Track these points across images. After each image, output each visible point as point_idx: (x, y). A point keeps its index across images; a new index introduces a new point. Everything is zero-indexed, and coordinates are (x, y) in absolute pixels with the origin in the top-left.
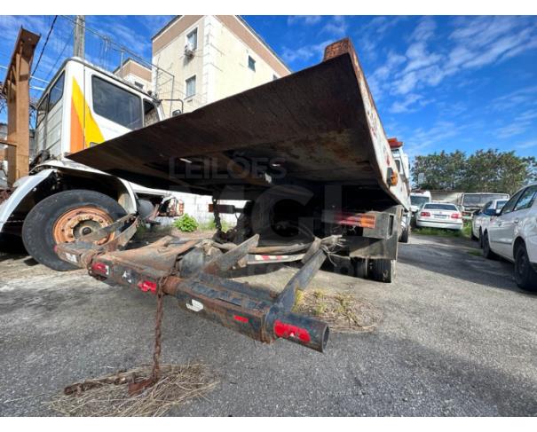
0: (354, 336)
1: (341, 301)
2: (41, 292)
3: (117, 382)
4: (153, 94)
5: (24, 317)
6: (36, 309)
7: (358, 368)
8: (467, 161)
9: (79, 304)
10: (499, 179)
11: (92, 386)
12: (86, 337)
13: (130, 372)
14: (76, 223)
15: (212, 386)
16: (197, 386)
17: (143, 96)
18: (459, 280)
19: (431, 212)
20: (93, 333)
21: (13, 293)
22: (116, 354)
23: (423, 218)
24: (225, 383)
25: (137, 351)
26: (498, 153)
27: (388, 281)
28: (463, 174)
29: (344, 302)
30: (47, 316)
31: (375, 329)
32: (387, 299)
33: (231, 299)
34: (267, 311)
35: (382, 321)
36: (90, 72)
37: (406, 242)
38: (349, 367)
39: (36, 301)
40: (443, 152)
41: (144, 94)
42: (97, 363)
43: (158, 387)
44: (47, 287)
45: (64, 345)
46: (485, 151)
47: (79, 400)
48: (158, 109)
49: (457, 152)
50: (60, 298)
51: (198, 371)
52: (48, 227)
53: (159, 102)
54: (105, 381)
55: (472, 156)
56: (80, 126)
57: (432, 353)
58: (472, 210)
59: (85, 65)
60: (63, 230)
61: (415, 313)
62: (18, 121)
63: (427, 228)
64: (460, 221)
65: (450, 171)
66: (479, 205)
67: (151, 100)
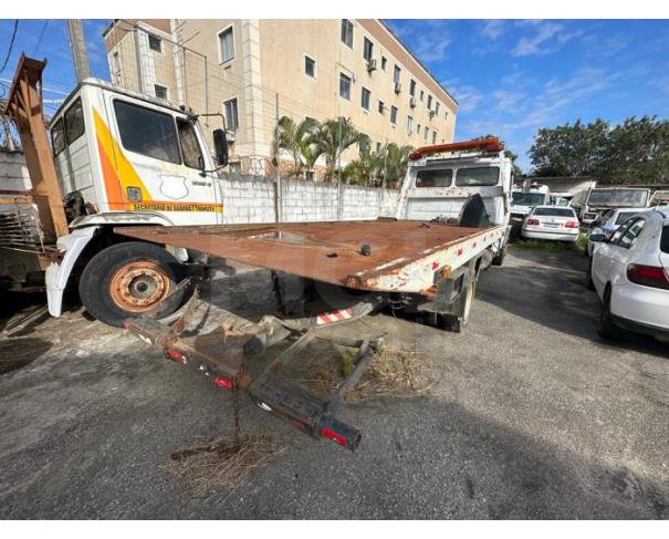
0: (407, 400)
1: (403, 359)
2: (115, 357)
3: (208, 450)
4: (187, 109)
5: (112, 387)
6: (119, 377)
7: (402, 433)
8: (611, 134)
9: (155, 370)
10: (650, 158)
11: (191, 453)
12: (173, 408)
13: (216, 441)
14: (130, 280)
15: (282, 451)
16: (271, 452)
17: (175, 115)
18: (537, 325)
19: (541, 219)
20: (177, 403)
21: (90, 358)
22: (202, 424)
23: (530, 228)
24: (292, 449)
25: (218, 421)
26: (655, 122)
27: (458, 331)
28: (601, 153)
29: (406, 361)
30: (131, 386)
31: (428, 392)
32: (450, 355)
33: (291, 405)
34: (317, 420)
35: (438, 383)
36: (110, 96)
37: (500, 264)
38: (395, 431)
39: (116, 368)
40: (578, 123)
41: (176, 111)
42: (189, 432)
43: (241, 454)
44: (120, 350)
45: (156, 415)
46: (638, 119)
47: (185, 464)
48: (195, 127)
49: (599, 122)
50: (135, 365)
51: (270, 439)
52: (104, 287)
53: (195, 118)
54: (200, 449)
55: (618, 127)
56: (112, 168)
57: (473, 417)
58: (598, 211)
59: (103, 88)
60: (119, 290)
61: (472, 372)
62: (42, 165)
63: (533, 239)
64: (576, 231)
65: (583, 150)
66: (608, 204)
67: (184, 117)
